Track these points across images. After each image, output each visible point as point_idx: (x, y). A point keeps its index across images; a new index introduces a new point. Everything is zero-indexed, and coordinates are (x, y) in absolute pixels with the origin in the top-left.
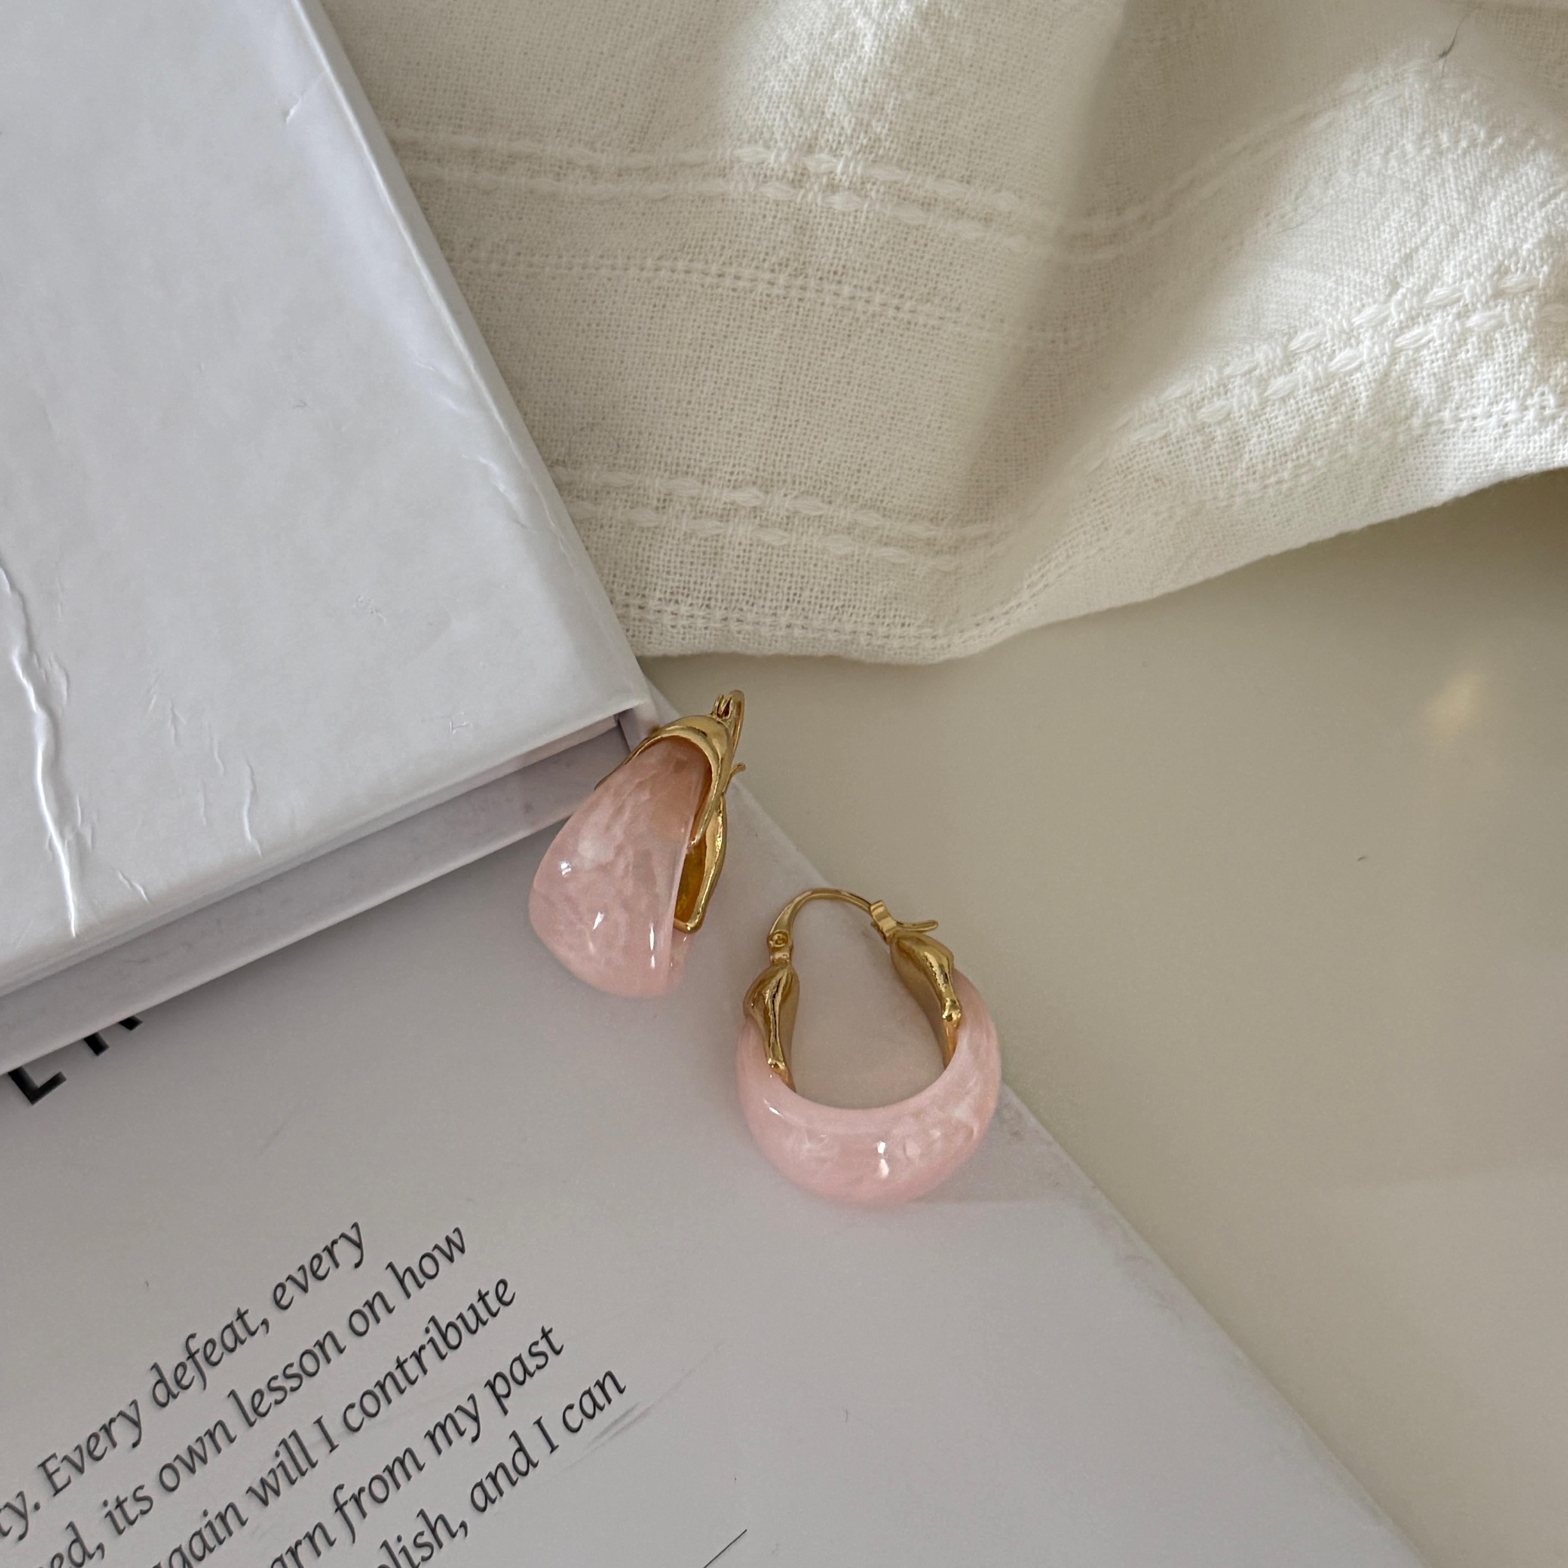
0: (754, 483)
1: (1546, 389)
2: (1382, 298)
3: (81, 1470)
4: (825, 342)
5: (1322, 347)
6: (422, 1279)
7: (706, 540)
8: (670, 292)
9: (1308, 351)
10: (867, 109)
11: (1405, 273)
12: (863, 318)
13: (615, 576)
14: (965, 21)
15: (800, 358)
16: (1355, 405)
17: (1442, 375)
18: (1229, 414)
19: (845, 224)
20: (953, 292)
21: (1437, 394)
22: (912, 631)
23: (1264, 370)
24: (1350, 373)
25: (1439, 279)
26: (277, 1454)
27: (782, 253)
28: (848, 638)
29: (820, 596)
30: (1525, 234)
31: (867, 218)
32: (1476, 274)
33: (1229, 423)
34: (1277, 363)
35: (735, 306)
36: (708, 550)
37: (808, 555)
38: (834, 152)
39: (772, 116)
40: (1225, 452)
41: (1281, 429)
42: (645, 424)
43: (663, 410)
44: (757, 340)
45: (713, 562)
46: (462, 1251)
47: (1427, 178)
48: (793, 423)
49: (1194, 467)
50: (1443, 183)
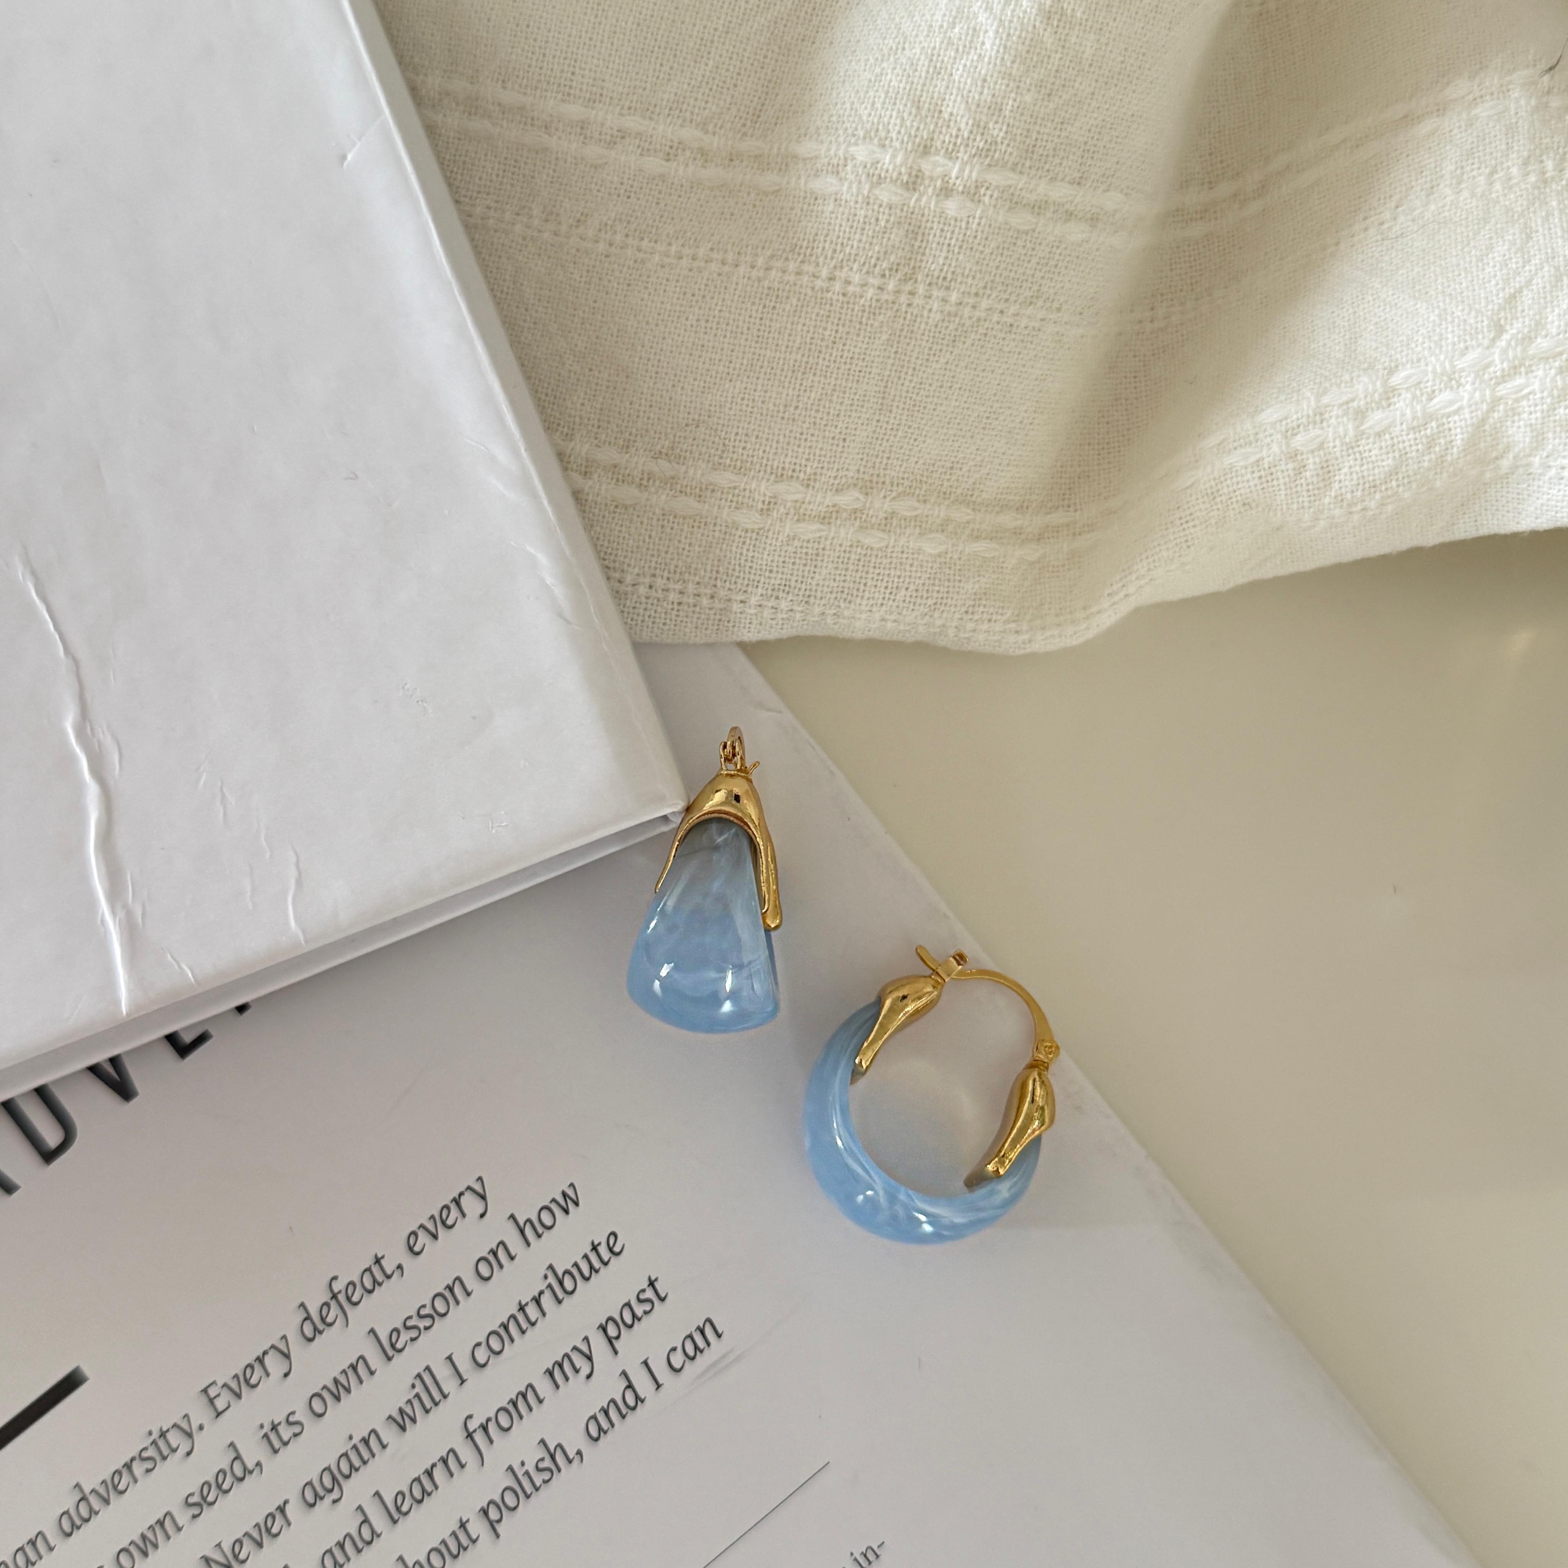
0: (855, 485)
2: (1486, 342)
3: (239, 1396)
4: (931, 349)
5: (1422, 386)
6: (540, 1230)
7: (808, 541)
8: (780, 293)
9: (1407, 389)
10: (985, 110)
11: (1509, 316)
12: (968, 323)
13: (717, 572)
14: (1087, 20)
15: (906, 364)
16: (1449, 446)
17: (1539, 427)
18: (1323, 443)
19: (957, 230)
20: (1055, 294)
21: (1531, 443)
22: (998, 627)
23: (1362, 403)
24: (1448, 416)
25: (1543, 327)
26: (413, 1386)
27: (892, 258)
28: (937, 630)
29: (914, 594)
31: (979, 224)
33: (1322, 453)
34: (1376, 396)
35: (844, 311)
36: (810, 551)
37: (905, 556)
38: (950, 155)
39: (888, 113)
40: (1315, 480)
41: (1373, 462)
42: (752, 427)
43: (770, 413)
44: (865, 346)
45: (814, 563)
46: (576, 1204)
47: (1532, 209)
48: (895, 427)
49: (1283, 492)
50: (1548, 216)
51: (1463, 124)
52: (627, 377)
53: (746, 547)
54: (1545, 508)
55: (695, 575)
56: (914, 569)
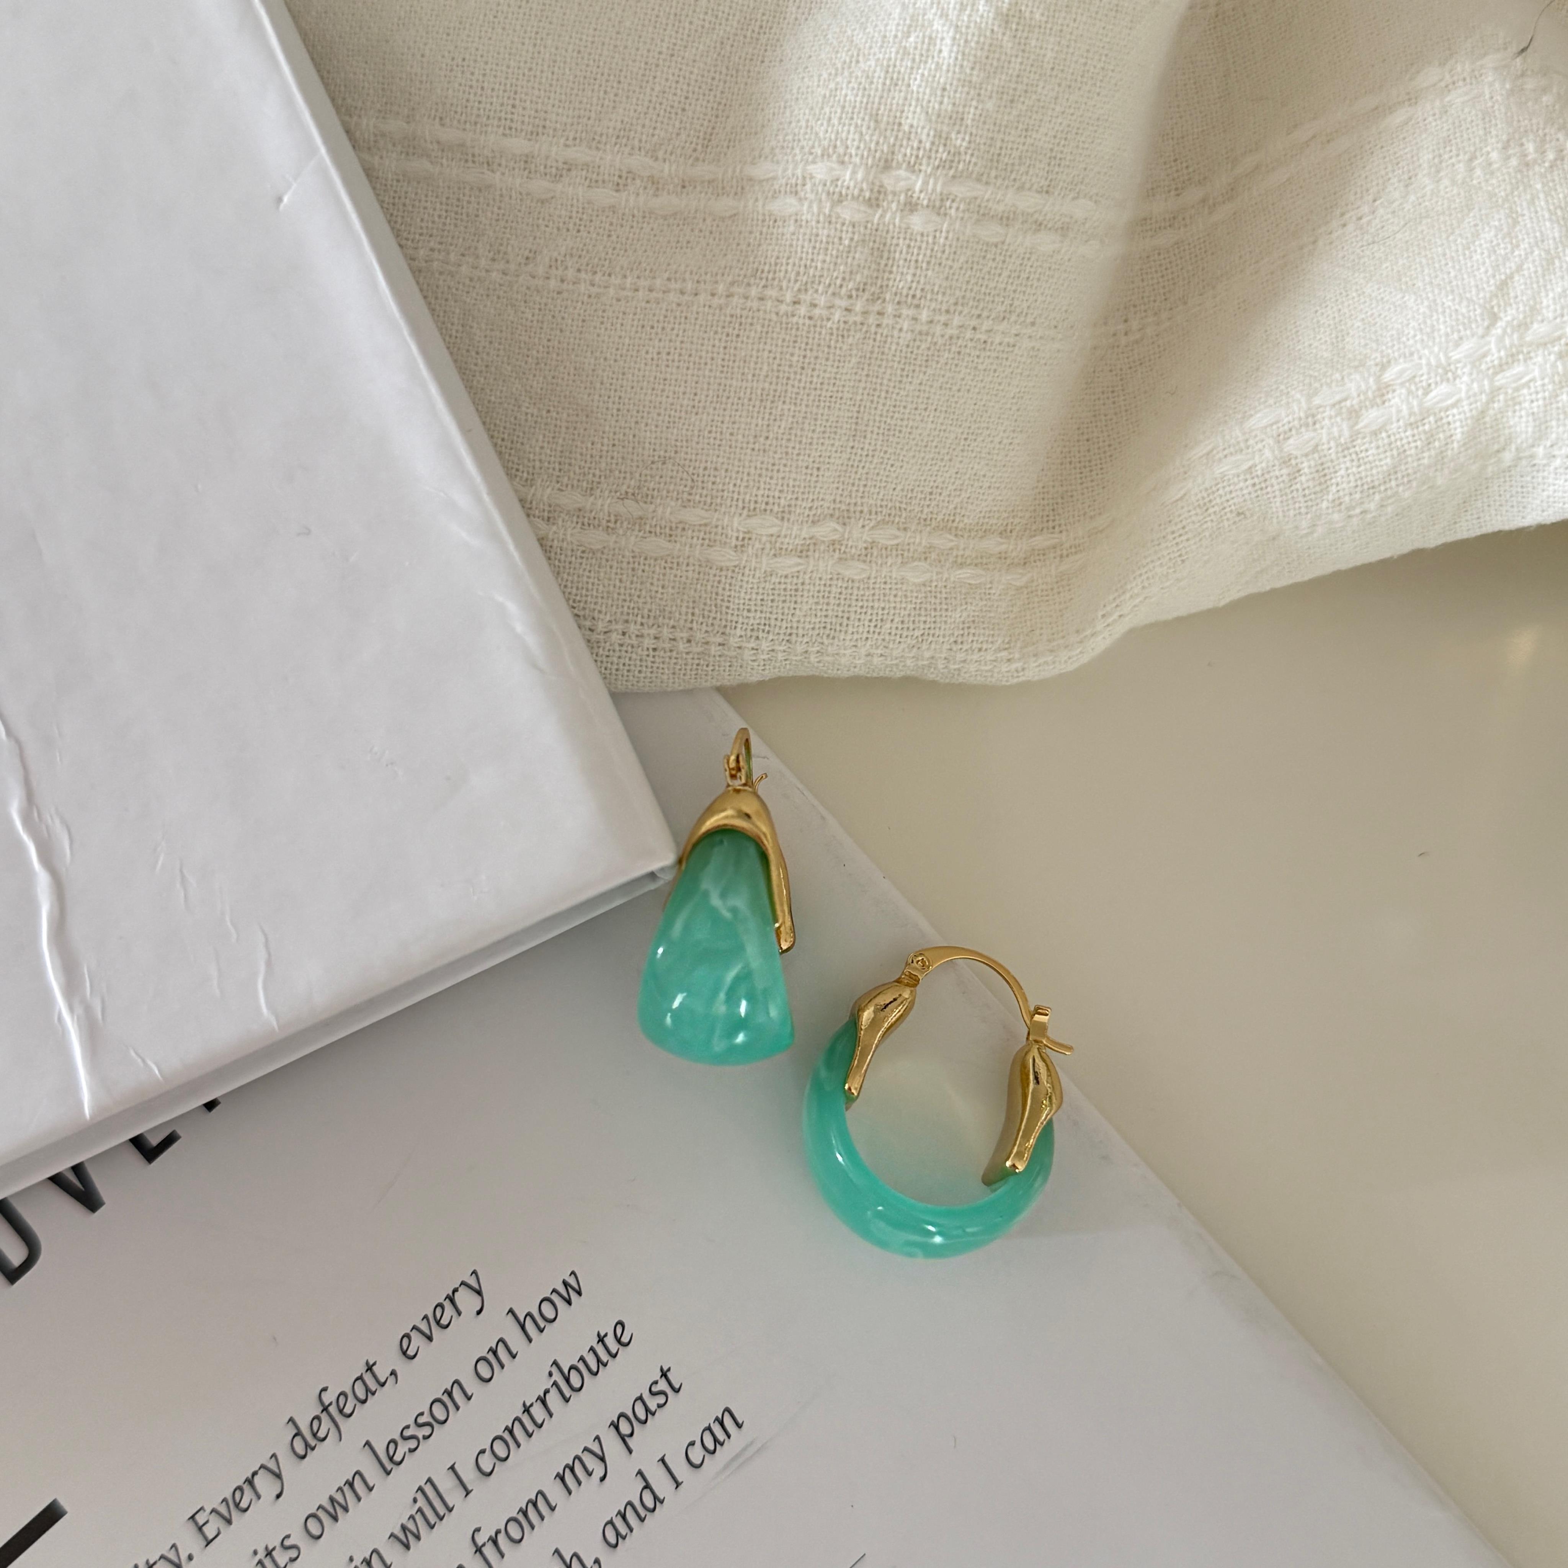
0: (832, 516)
2: (1480, 331)
3: (229, 1522)
4: (903, 370)
5: (1417, 379)
6: (542, 1324)
7: (786, 577)
8: (743, 320)
9: (1402, 384)
10: (946, 121)
11: (1502, 303)
12: (940, 341)
13: (693, 614)
14: (1046, 22)
15: (878, 387)
16: (1449, 440)
17: (1541, 415)
18: (1317, 446)
19: (924, 245)
20: (1029, 307)
21: (1534, 432)
22: (989, 656)
23: (1355, 402)
24: (1446, 409)
25: (1539, 313)
26: (415, 1501)
27: (858, 278)
28: (925, 663)
29: (900, 626)
31: (946, 238)
33: (1316, 455)
34: (1370, 394)
35: (811, 335)
36: (789, 587)
37: (888, 586)
38: (912, 168)
39: (846, 128)
40: (1311, 484)
41: (1370, 463)
42: (720, 460)
43: (739, 445)
44: (835, 370)
45: (794, 599)
46: (579, 1293)
47: (1516, 193)
48: (871, 453)
49: (1278, 499)
50: (1533, 199)
51: (1437, 111)
52: (587, 416)
53: (722, 586)
54: (1551, 499)
55: (670, 618)
56: (898, 599)
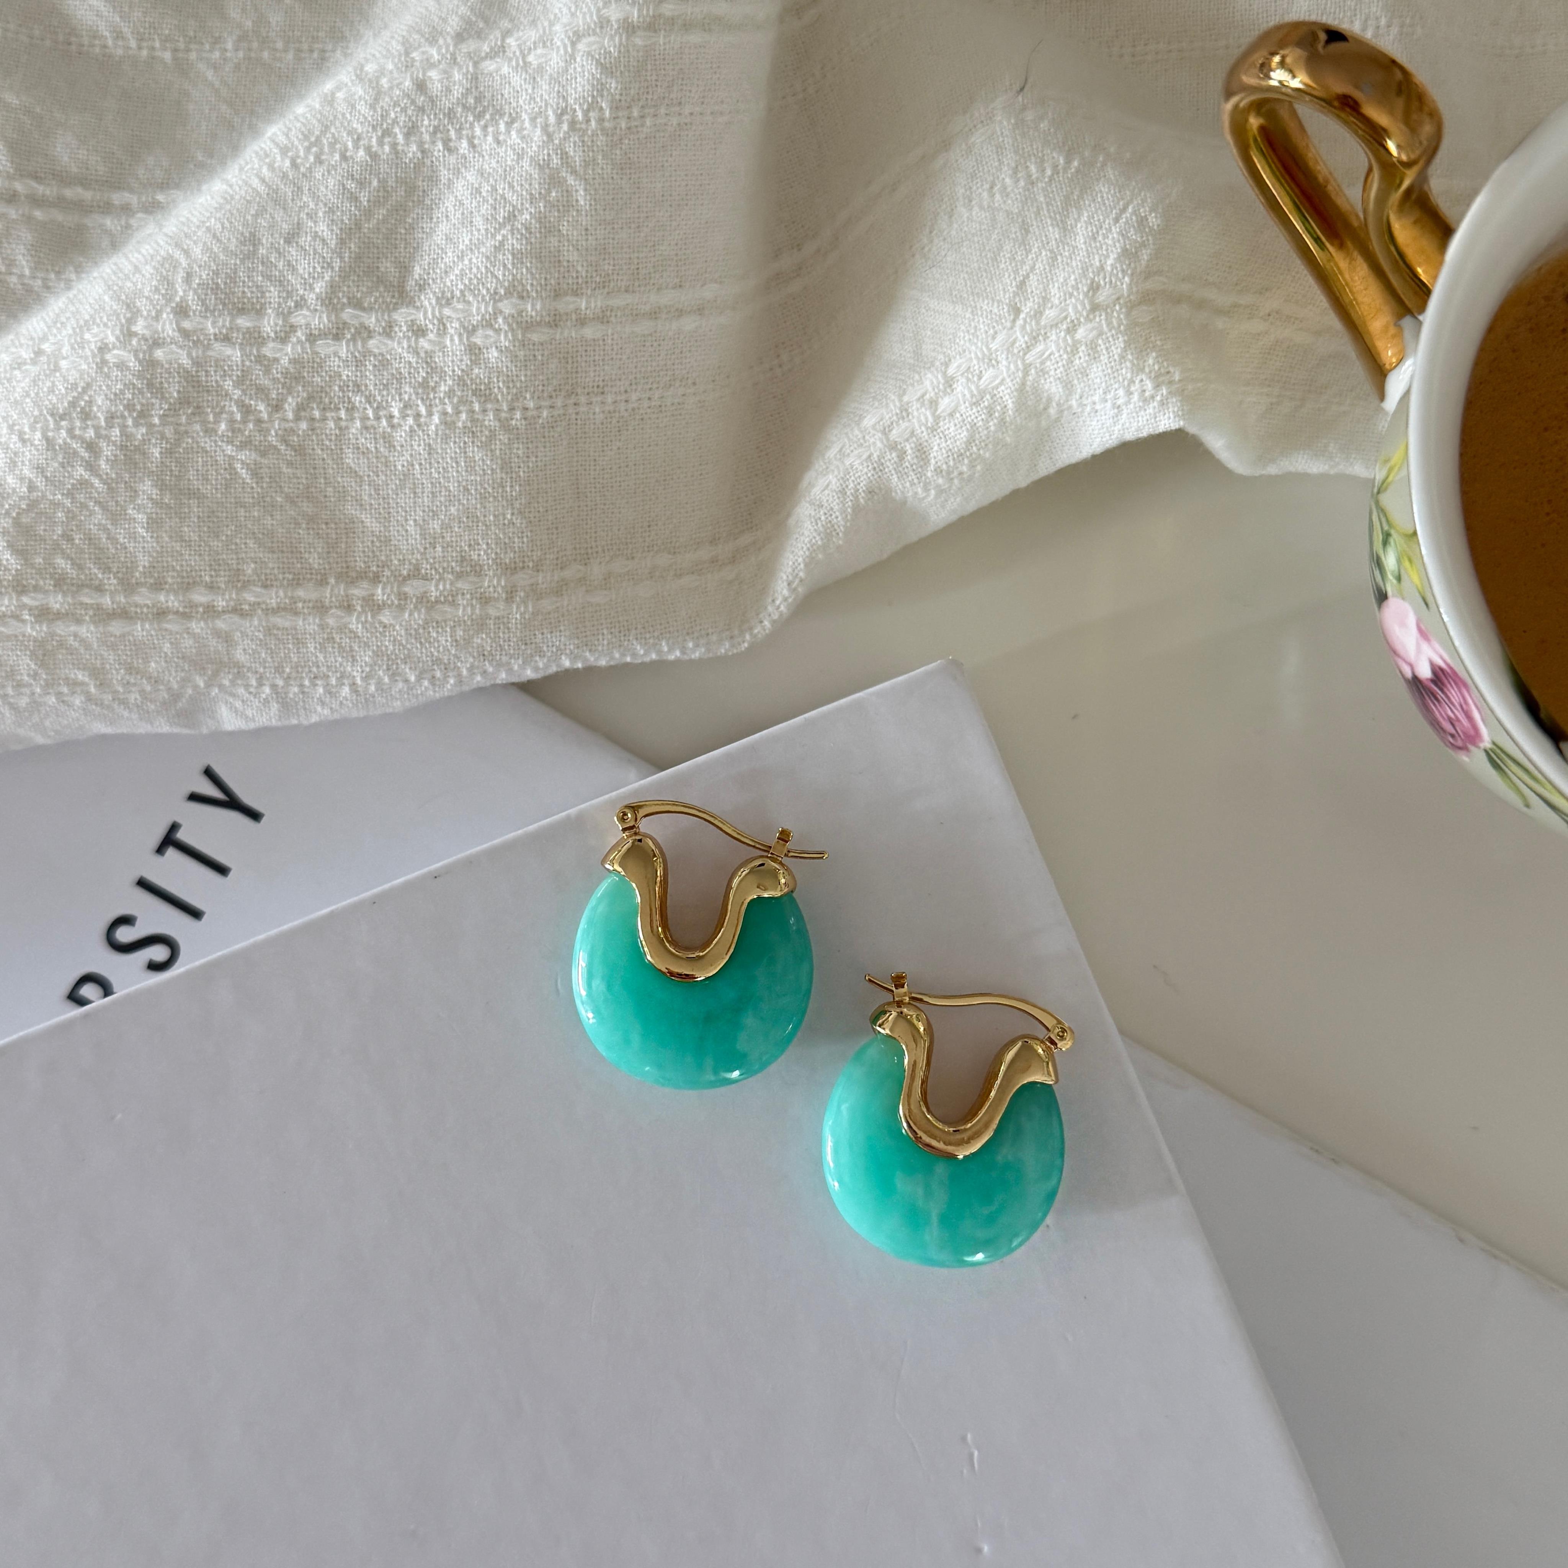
1: (1144, 377)
2: (1008, 324)
5: (972, 370)
9: (962, 375)
10: (594, 253)
11: (1022, 299)
12: (626, 415)
16: (1005, 410)
17: (1065, 378)
18: (913, 432)
21: (1064, 391)
23: (932, 394)
24: (997, 387)
25: (1049, 300)
27: (555, 382)
30: (1107, 250)
31: (613, 339)
32: (1075, 293)
33: (914, 439)
34: (941, 387)
35: (529, 432)
40: (916, 460)
41: (954, 437)
44: (553, 454)
45: (558, 629)
47: (1026, 208)
49: (895, 476)
50: (1038, 210)
51: (964, 153)
